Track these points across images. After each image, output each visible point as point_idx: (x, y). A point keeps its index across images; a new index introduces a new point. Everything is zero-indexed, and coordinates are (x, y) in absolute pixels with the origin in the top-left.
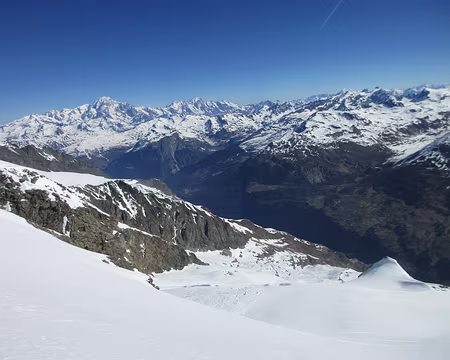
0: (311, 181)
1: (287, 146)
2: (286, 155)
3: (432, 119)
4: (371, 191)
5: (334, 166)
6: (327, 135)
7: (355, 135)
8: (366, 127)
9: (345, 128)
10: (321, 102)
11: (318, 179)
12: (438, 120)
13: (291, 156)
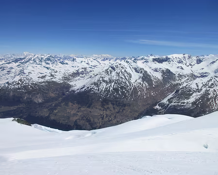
0: (36, 102)
1: (19, 84)
2: (19, 89)
3: (81, 70)
4: (70, 104)
5: (47, 93)
6: (38, 78)
7: (52, 77)
8: (56, 74)
9: (46, 74)
10: (21, 59)
11: (40, 101)
12: (83, 71)
13: (22, 89)
